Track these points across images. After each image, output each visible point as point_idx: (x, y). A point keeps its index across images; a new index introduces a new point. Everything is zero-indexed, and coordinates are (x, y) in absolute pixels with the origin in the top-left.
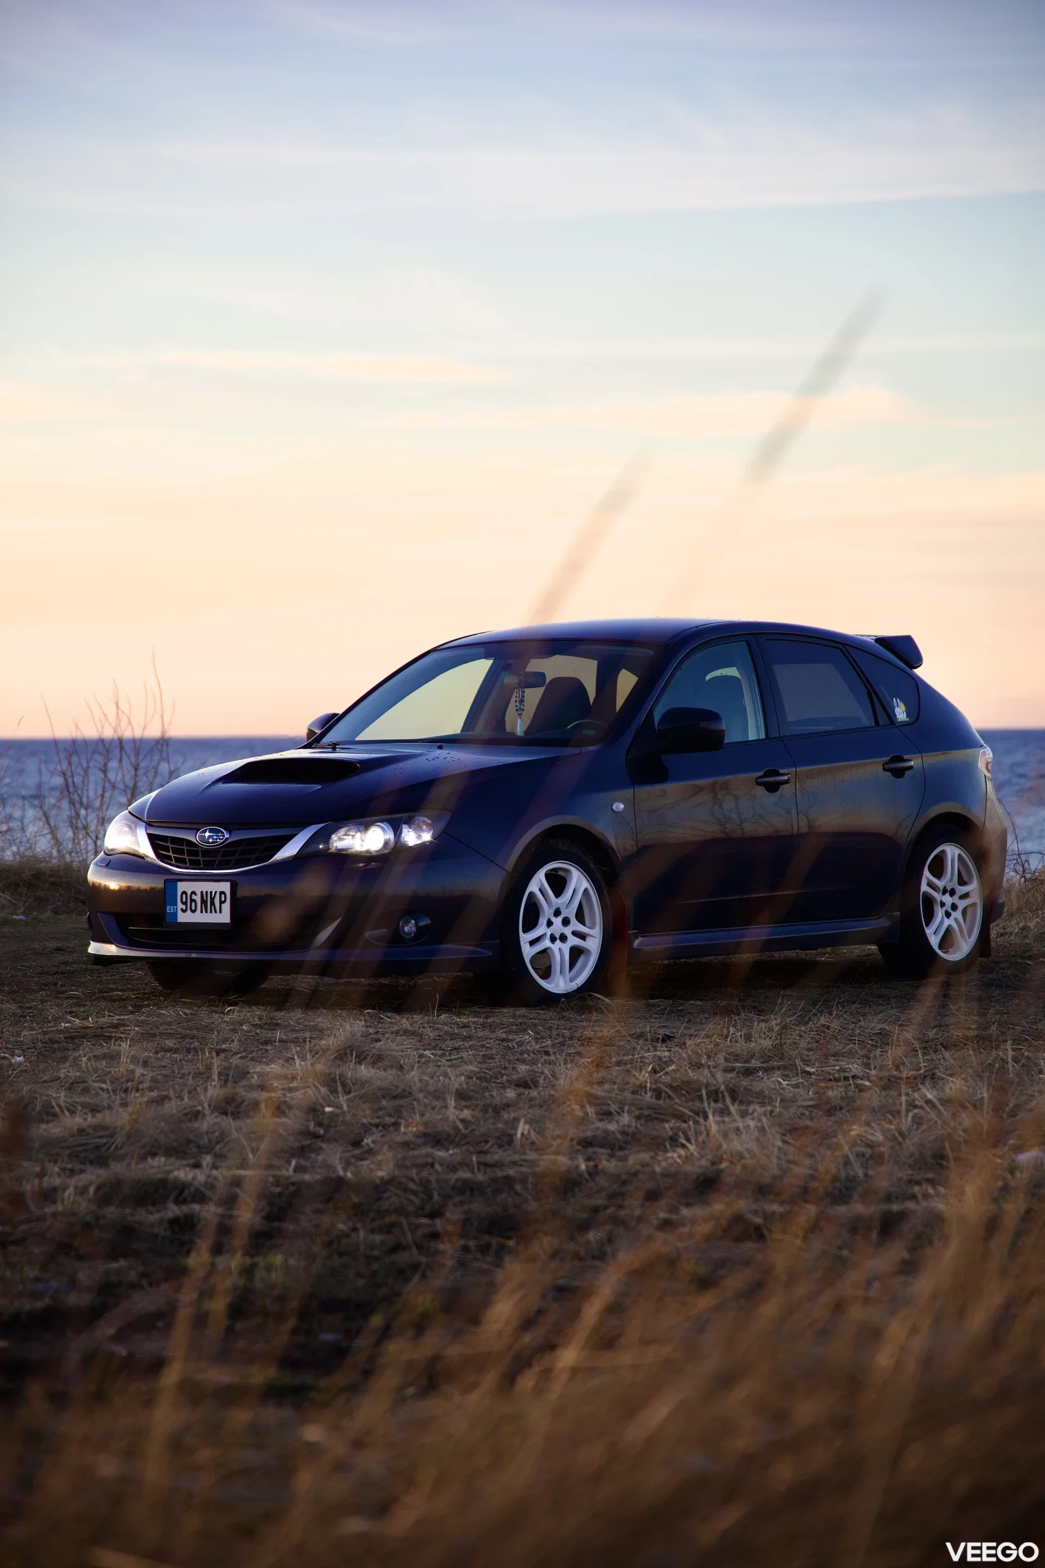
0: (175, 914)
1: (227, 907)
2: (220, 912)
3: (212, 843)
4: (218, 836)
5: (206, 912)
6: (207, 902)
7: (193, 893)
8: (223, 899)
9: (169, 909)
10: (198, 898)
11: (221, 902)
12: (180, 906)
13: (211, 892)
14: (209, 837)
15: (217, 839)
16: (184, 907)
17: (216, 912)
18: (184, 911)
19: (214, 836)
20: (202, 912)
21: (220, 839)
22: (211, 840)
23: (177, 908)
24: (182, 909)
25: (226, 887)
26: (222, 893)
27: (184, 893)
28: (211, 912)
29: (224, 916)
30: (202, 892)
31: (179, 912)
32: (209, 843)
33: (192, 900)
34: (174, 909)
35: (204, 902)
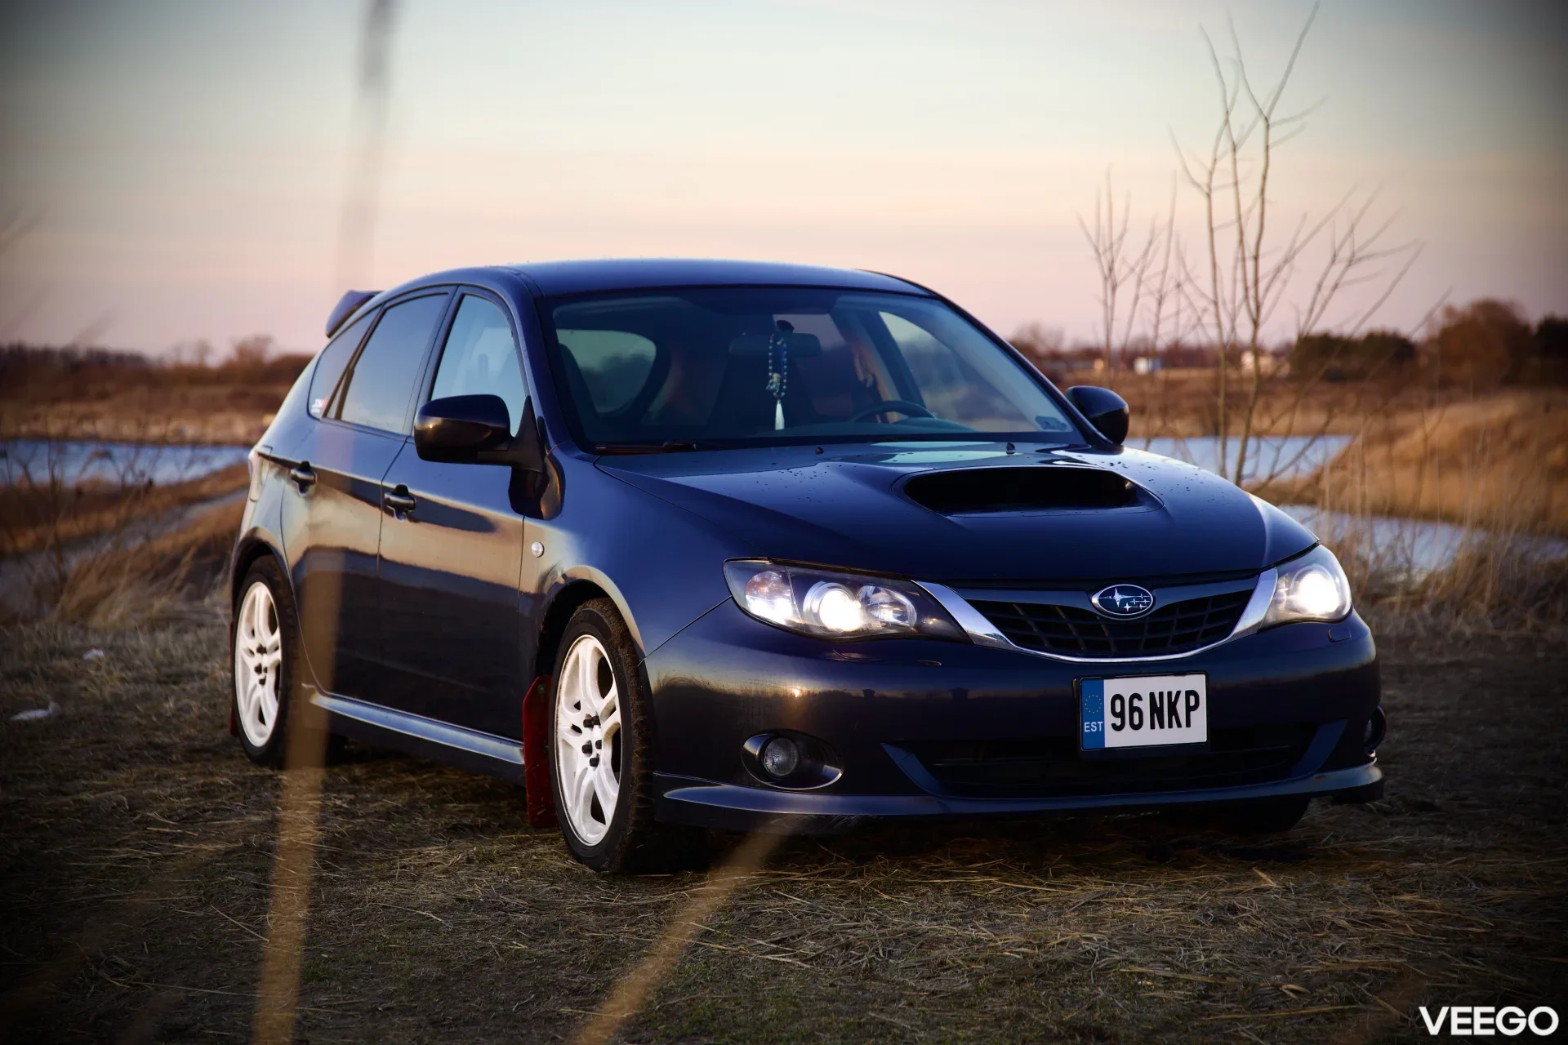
0: (1101, 734)
1: (1200, 717)
2: (1188, 725)
3: (1131, 611)
4: (1140, 599)
5: (1162, 726)
6: (1163, 711)
7: (1137, 696)
8: (1192, 703)
9: (1088, 727)
10: (1145, 705)
11: (1189, 709)
12: (1110, 719)
13: (1170, 694)
14: (1123, 602)
15: (1138, 604)
16: (1118, 722)
17: (1179, 725)
18: (1116, 728)
19: (1132, 599)
20: (1153, 727)
21: (1143, 604)
22: (1127, 607)
23: (1103, 725)
24: (1114, 726)
25: (1197, 683)
26: (1189, 693)
27: (1118, 697)
28: (1170, 726)
29: (1196, 731)
30: (1152, 695)
31: (1108, 730)
32: (1124, 611)
33: (1133, 709)
34: (1098, 725)
35: (1156, 710)
